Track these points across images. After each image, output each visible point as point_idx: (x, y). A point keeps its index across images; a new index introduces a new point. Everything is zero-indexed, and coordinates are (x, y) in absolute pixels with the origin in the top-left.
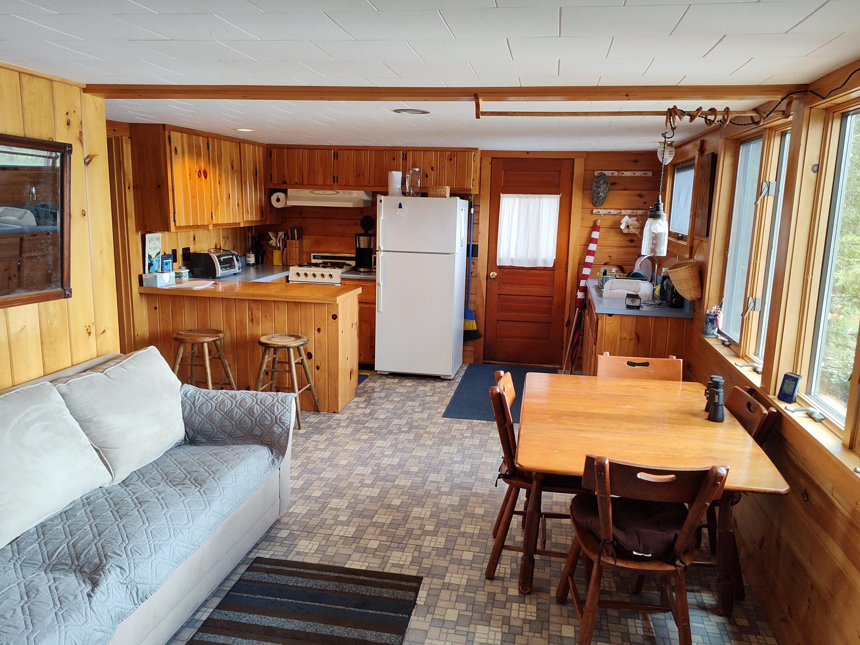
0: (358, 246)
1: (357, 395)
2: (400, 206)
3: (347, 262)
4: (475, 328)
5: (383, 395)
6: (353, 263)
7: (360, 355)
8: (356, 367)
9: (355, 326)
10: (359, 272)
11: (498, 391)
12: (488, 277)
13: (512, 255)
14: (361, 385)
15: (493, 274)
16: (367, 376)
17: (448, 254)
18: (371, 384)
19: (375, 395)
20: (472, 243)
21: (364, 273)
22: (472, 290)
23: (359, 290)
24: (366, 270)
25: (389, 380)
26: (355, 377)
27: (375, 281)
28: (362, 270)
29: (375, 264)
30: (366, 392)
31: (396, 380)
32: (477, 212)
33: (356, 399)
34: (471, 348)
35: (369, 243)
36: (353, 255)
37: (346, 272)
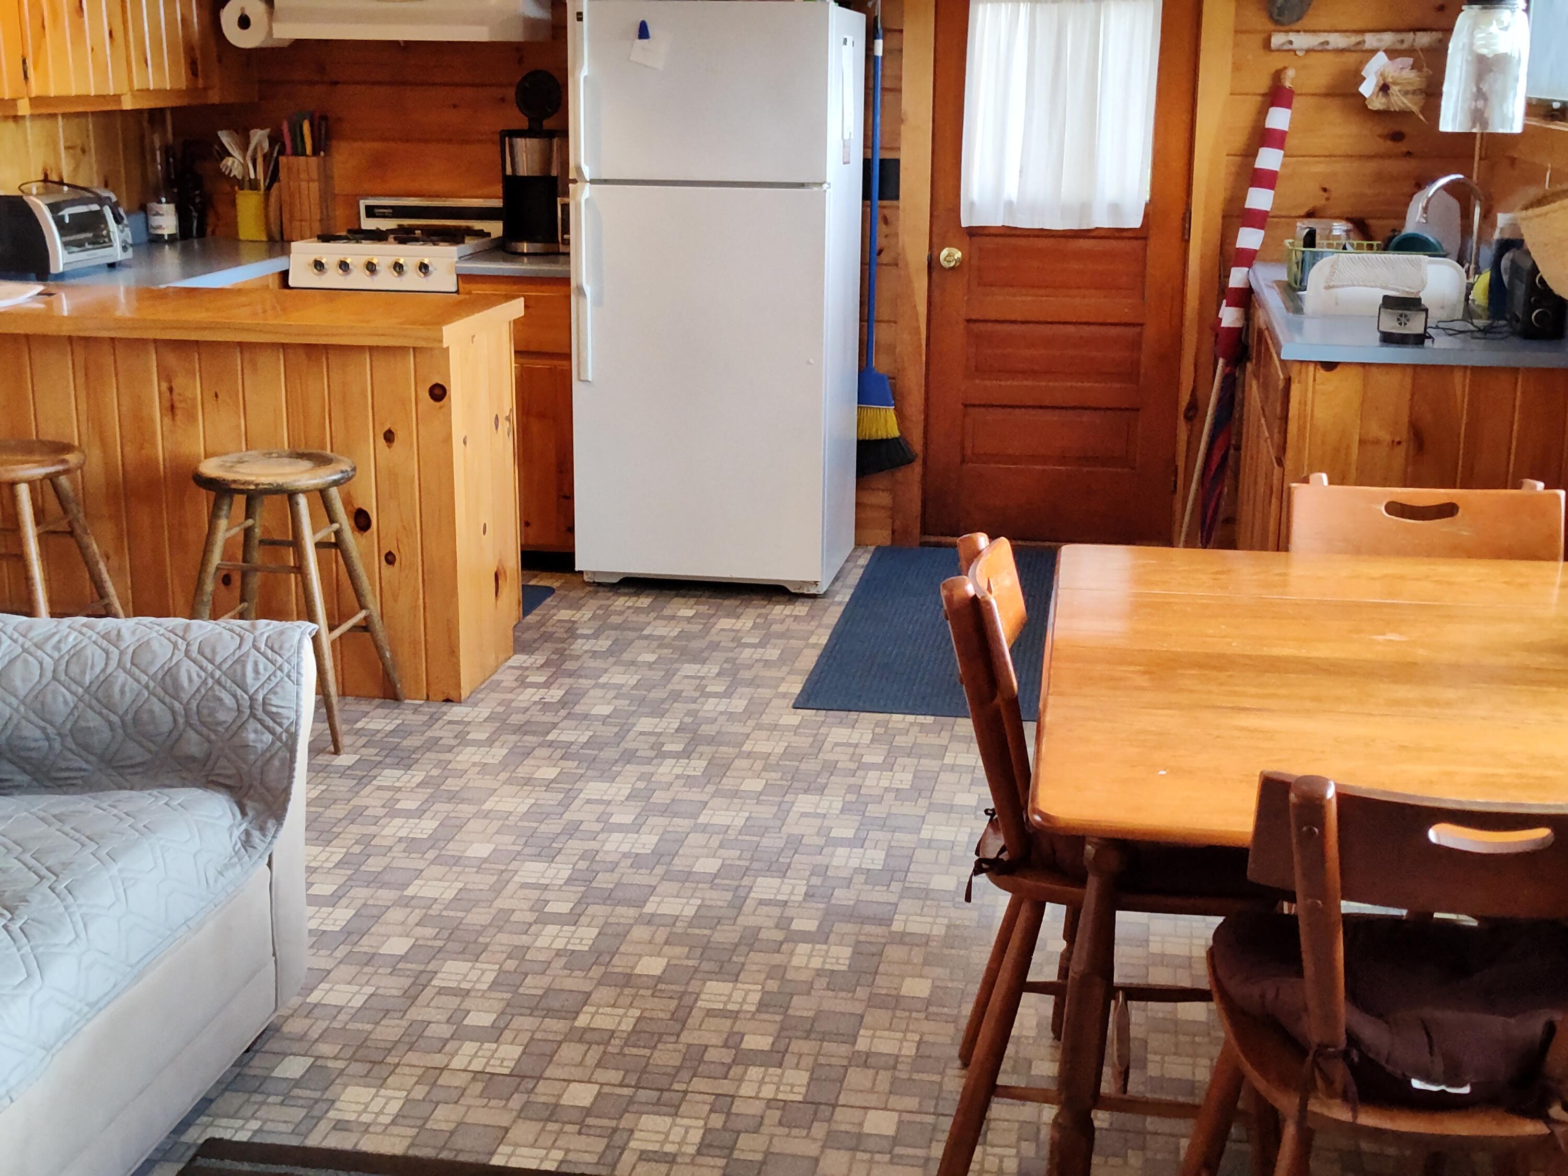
0: (509, 171)
1: (521, 646)
2: (643, 32)
3: (477, 225)
4: (895, 433)
5: (603, 644)
6: (495, 228)
7: (526, 524)
8: (513, 561)
9: (505, 426)
10: (518, 255)
11: (970, 590)
12: (933, 264)
13: (1011, 191)
14: (531, 618)
15: (951, 255)
16: (550, 591)
17: (802, 185)
18: (564, 614)
19: (580, 646)
20: (877, 158)
21: (533, 259)
22: (882, 310)
23: (516, 308)
24: (537, 247)
25: (622, 602)
26: (512, 593)
27: (566, 281)
28: (525, 247)
29: (566, 230)
30: (547, 637)
31: (644, 601)
32: (895, 52)
33: (519, 659)
34: (883, 498)
35: (547, 161)
36: (498, 203)
37: (474, 256)
